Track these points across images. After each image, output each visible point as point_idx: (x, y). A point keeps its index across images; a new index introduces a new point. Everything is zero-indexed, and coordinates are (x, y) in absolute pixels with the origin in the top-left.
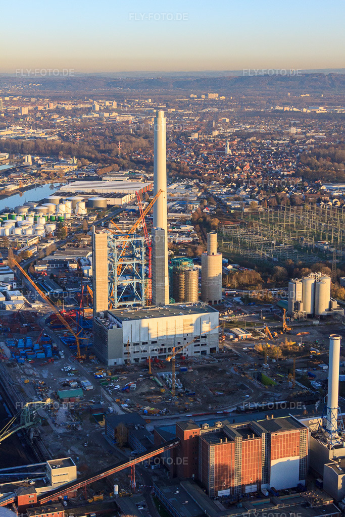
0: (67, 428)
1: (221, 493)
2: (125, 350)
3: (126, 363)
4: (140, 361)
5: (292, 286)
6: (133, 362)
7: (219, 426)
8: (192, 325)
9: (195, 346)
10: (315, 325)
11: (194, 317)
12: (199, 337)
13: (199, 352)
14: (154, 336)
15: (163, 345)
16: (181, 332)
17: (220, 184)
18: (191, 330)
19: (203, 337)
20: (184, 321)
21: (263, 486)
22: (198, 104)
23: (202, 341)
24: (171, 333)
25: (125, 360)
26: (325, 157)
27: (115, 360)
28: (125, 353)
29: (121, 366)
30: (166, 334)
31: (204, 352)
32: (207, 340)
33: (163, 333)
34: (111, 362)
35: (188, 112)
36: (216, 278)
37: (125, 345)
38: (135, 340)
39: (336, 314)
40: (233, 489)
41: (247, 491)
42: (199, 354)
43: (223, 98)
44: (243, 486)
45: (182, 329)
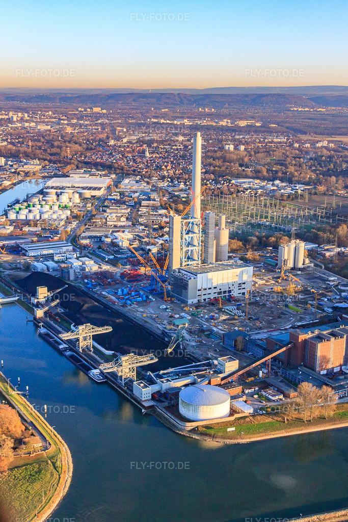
0: (196, 342)
1: (322, 373)
2: (199, 293)
3: (199, 302)
4: (207, 300)
5: (282, 249)
6: (203, 301)
7: (316, 332)
8: (237, 276)
9: (239, 289)
10: (299, 274)
11: (239, 270)
12: (241, 284)
13: (240, 293)
14: (215, 285)
15: (220, 289)
16: (231, 281)
17: (159, 179)
18: (236, 279)
19: (243, 284)
20: (233, 273)
21: (343, 367)
22: (90, 116)
23: (243, 286)
24: (225, 281)
25: (198, 300)
26: (218, 158)
27: (192, 300)
28: (198, 296)
29: (196, 304)
30: (222, 282)
31: (244, 294)
32: (245, 285)
33: (220, 282)
34: (190, 302)
35: (86, 123)
36: (225, 246)
37: (199, 290)
38: (204, 287)
39: (309, 267)
40: (328, 370)
41: (335, 371)
42: (241, 294)
43: (105, 111)
44: (333, 368)
45: (231, 278)
